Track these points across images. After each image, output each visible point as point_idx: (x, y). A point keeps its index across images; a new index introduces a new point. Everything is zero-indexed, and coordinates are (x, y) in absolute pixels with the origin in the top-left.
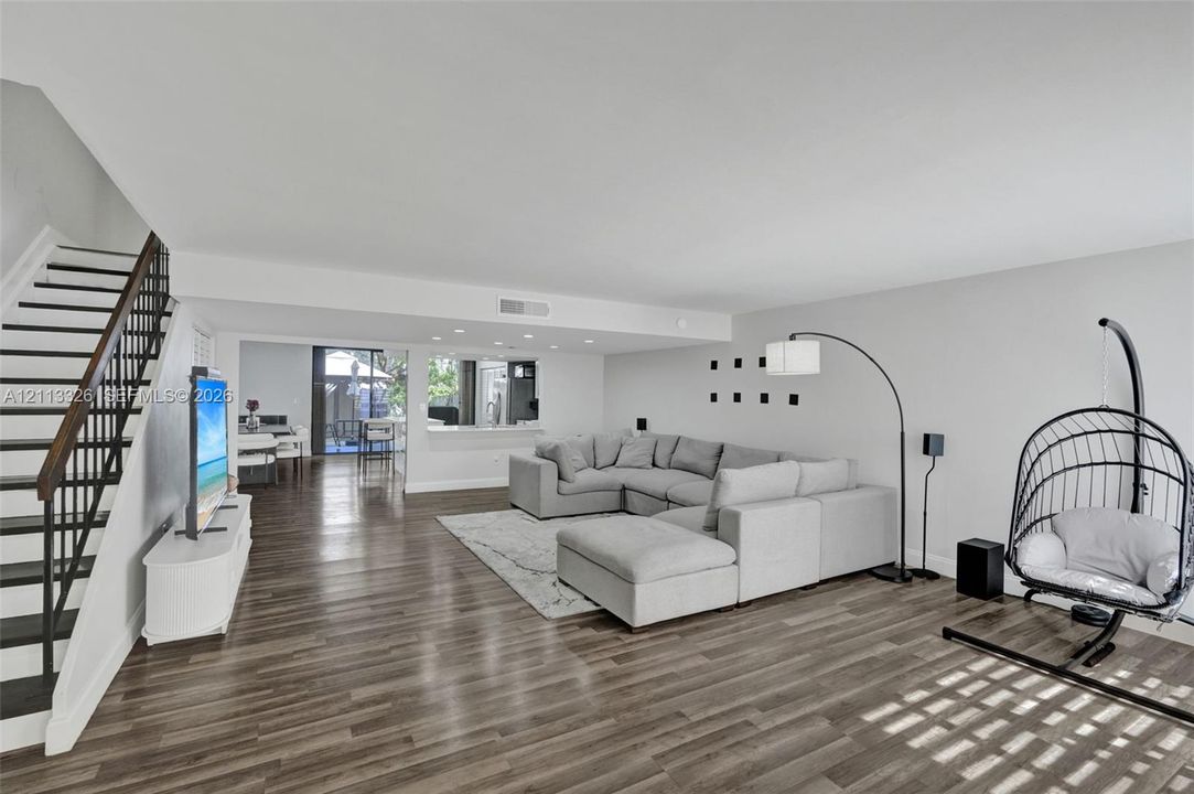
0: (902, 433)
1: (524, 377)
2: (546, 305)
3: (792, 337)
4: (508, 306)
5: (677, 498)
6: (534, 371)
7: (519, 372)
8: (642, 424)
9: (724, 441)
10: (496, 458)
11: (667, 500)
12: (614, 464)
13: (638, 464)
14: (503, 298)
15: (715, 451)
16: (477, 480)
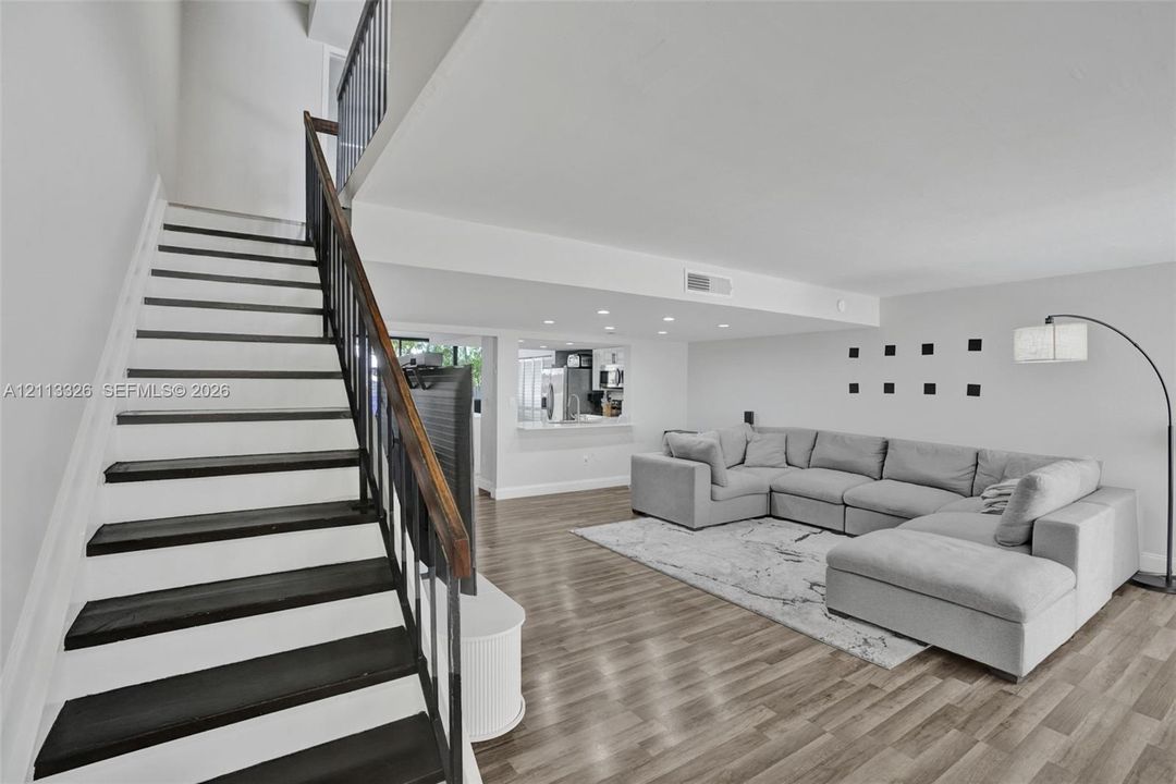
0: (1170, 428)
1: (581, 367)
2: (728, 281)
3: (1049, 320)
4: (697, 282)
5: (862, 502)
6: (591, 361)
7: (574, 361)
8: (749, 417)
9: (888, 436)
10: (586, 457)
11: (844, 504)
12: (742, 462)
13: (770, 463)
14: (692, 272)
15: (878, 447)
16: (575, 482)
